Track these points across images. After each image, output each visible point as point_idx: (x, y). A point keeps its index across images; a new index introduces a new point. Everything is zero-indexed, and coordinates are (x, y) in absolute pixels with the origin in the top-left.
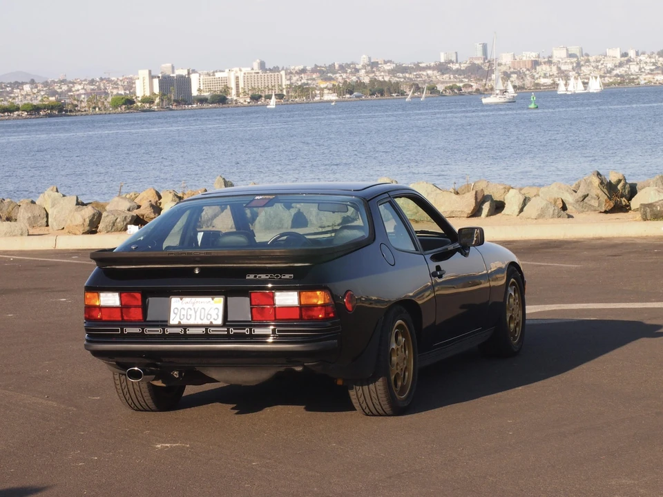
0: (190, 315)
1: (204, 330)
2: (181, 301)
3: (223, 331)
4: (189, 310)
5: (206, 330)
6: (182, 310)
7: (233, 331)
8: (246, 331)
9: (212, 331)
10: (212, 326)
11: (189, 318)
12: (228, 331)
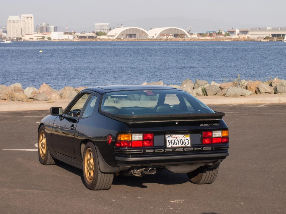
0: (176, 143)
1: (183, 149)
2: (171, 137)
3: (191, 149)
4: (175, 141)
5: (184, 149)
6: (172, 141)
7: (195, 149)
8: (201, 149)
9: (186, 150)
10: (186, 147)
11: (176, 144)
12: (193, 149)
